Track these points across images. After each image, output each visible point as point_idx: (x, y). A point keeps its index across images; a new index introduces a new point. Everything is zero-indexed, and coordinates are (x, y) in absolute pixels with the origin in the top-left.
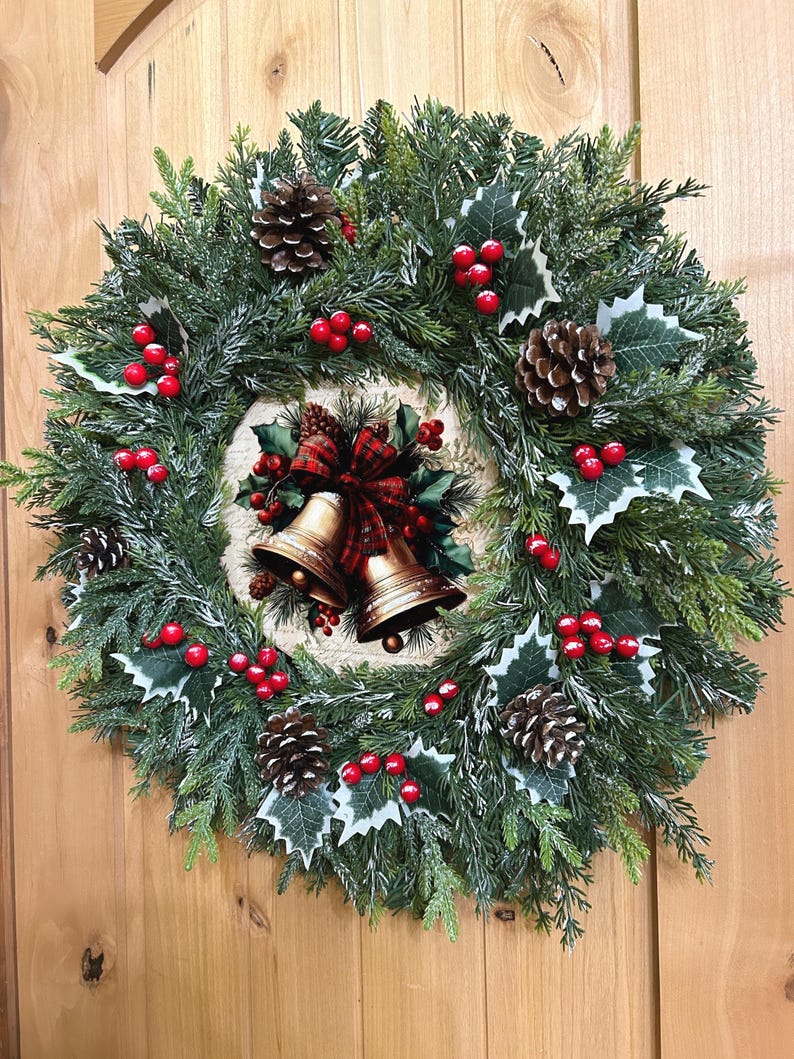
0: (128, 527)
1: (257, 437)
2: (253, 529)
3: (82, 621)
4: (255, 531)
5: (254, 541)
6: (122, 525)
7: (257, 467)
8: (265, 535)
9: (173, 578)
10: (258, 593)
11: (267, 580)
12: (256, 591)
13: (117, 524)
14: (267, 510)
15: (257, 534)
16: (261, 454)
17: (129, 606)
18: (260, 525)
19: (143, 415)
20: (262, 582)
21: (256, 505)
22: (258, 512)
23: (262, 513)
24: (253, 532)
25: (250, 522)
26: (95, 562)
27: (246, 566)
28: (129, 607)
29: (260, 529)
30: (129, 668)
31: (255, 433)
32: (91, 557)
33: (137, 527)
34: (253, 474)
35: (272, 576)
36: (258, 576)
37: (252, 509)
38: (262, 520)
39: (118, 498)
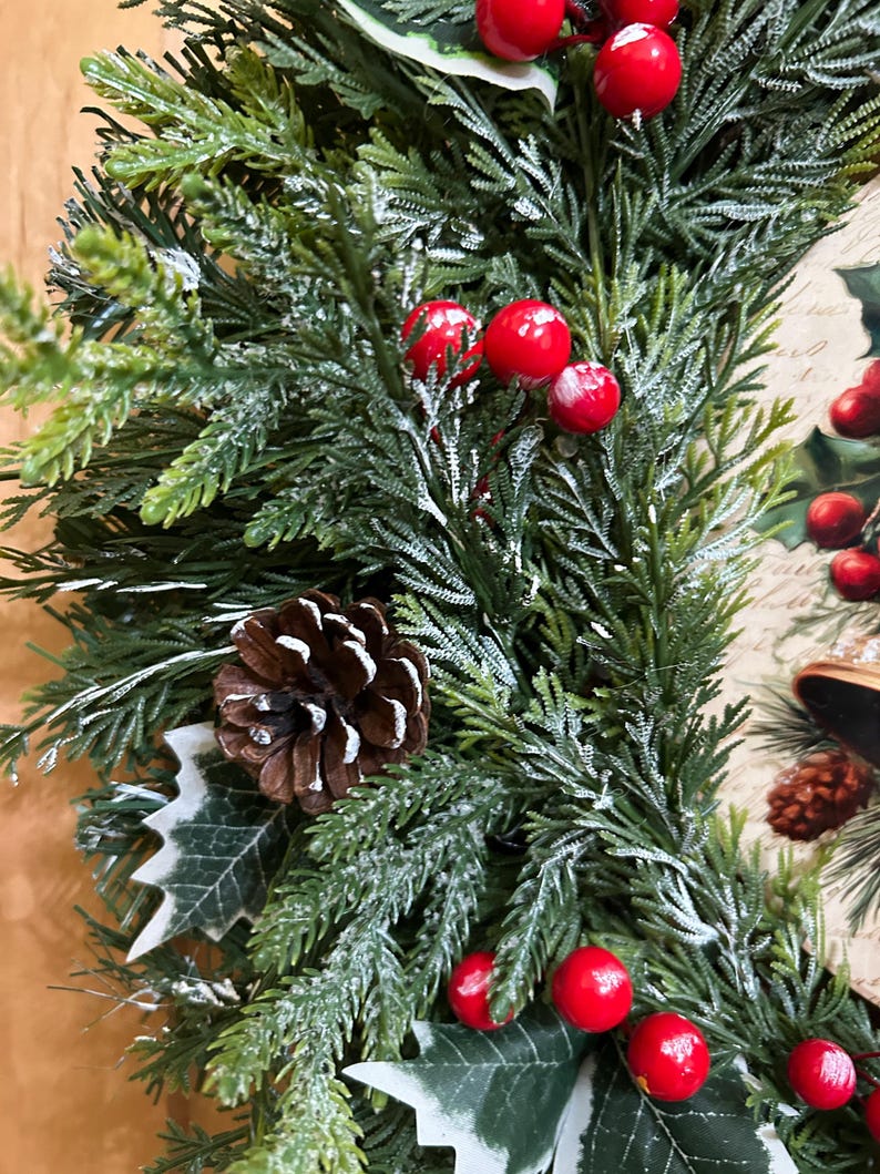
0: (418, 596)
1: (856, 307)
2: (806, 611)
3: (175, 920)
4: (813, 619)
5: (804, 652)
6: (403, 589)
7: (846, 406)
8: (852, 632)
9: (596, 786)
10: (801, 818)
11: (839, 778)
12: (791, 812)
13: (385, 585)
14: (868, 552)
15: (820, 630)
16: (869, 362)
17: (397, 883)
18: (834, 600)
19: (511, 182)
20: (815, 782)
21: (821, 535)
22: (830, 557)
23: (849, 560)
24: (803, 623)
25: (796, 589)
26: (334, 734)
27: (765, 730)
28: (403, 886)
29: (833, 612)
30: (432, 1129)
31: (853, 290)
32: (318, 714)
33: (456, 598)
34: (827, 428)
35: (856, 764)
36: (805, 765)
37: (809, 547)
38: (841, 582)
39: (422, 487)
